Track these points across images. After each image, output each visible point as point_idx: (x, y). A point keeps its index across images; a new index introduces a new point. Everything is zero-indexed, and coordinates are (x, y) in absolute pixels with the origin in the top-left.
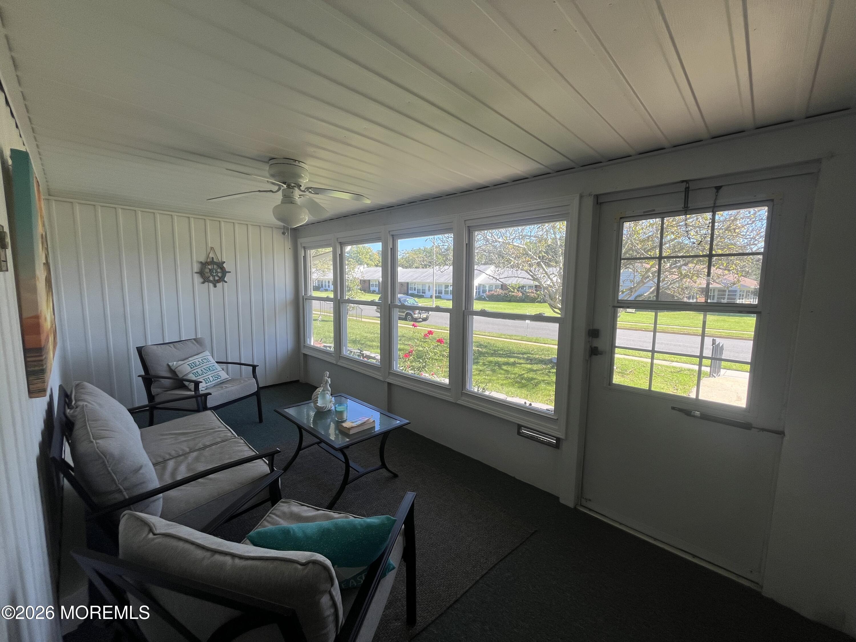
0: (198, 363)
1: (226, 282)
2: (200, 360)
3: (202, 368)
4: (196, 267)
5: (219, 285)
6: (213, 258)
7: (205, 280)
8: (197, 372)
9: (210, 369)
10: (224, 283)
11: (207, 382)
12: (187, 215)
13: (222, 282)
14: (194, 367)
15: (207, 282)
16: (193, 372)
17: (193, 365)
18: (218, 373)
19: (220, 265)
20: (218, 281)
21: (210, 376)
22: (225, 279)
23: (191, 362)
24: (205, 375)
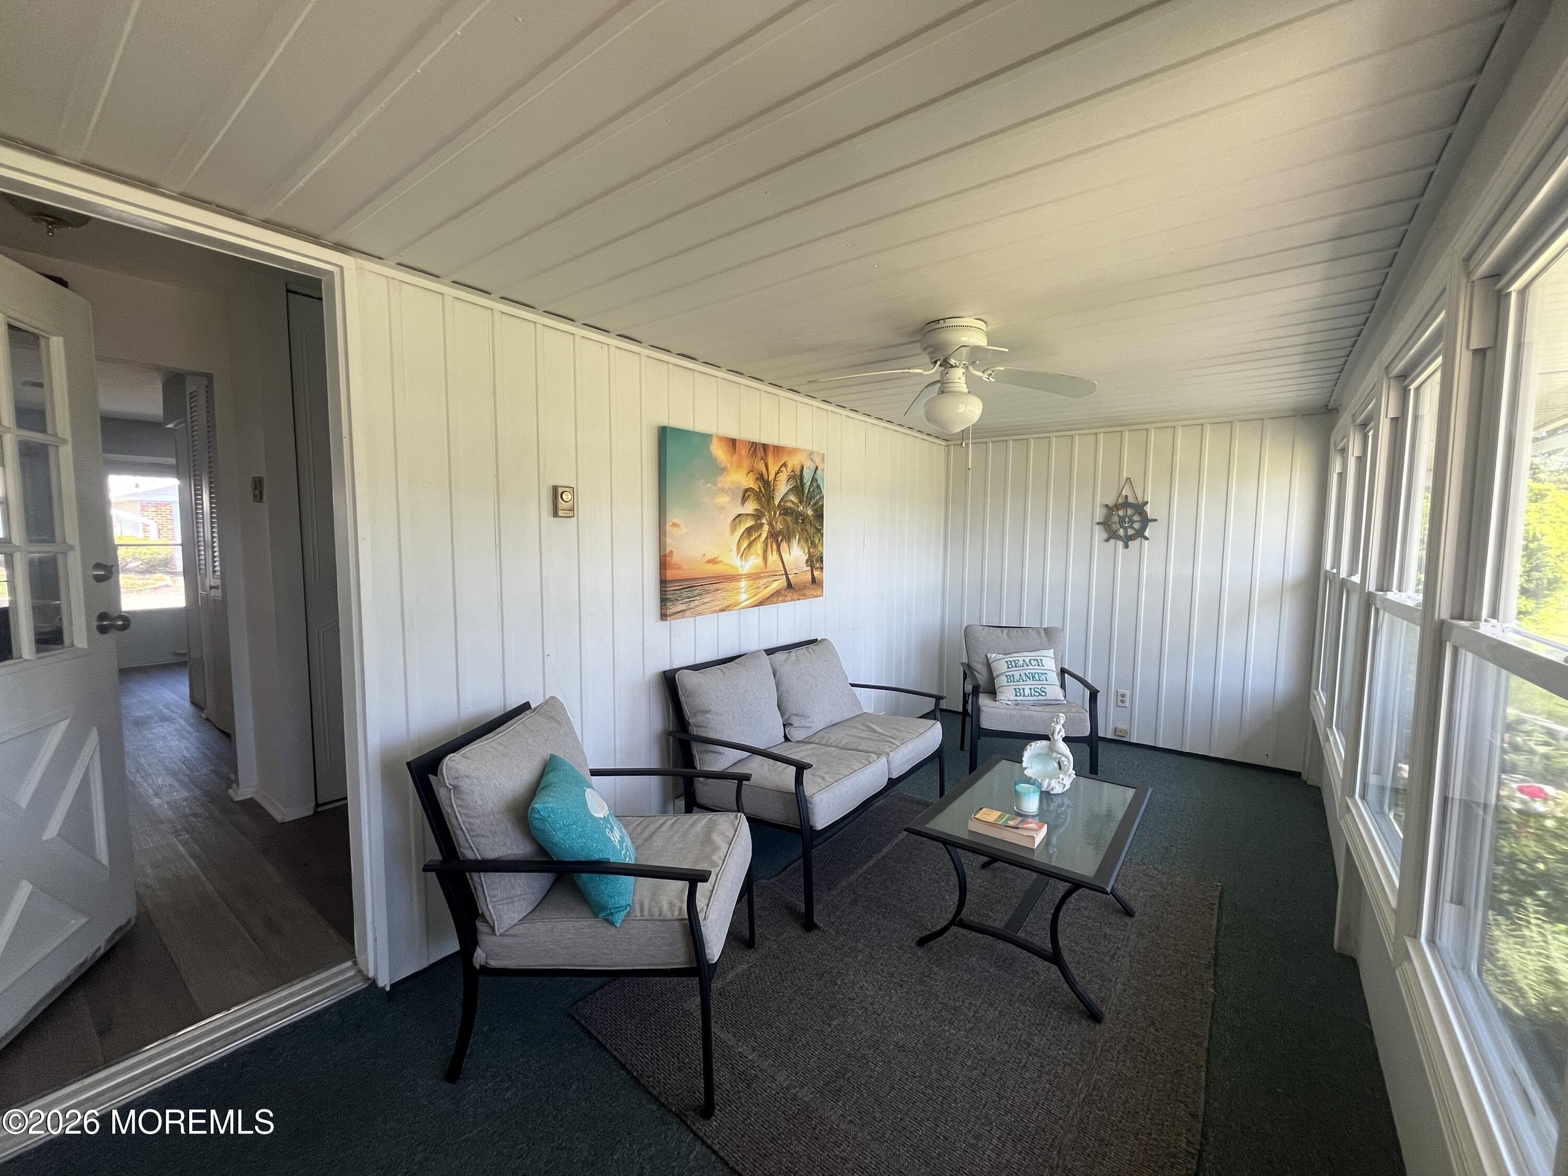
0: (1021, 663)
1: (1147, 539)
2: (1027, 660)
3: (1022, 673)
4: (1099, 515)
5: (1134, 544)
6: (1126, 496)
7: (1112, 535)
8: (1013, 675)
9: (1034, 677)
10: (1143, 540)
11: (1018, 694)
12: (1094, 431)
13: (1139, 539)
14: (1012, 667)
15: (1114, 538)
16: (1007, 674)
17: (1013, 664)
18: (1044, 686)
19: (1140, 508)
20: (1132, 538)
21: (1027, 688)
22: (1147, 534)
23: (1011, 659)
24: (1022, 683)
